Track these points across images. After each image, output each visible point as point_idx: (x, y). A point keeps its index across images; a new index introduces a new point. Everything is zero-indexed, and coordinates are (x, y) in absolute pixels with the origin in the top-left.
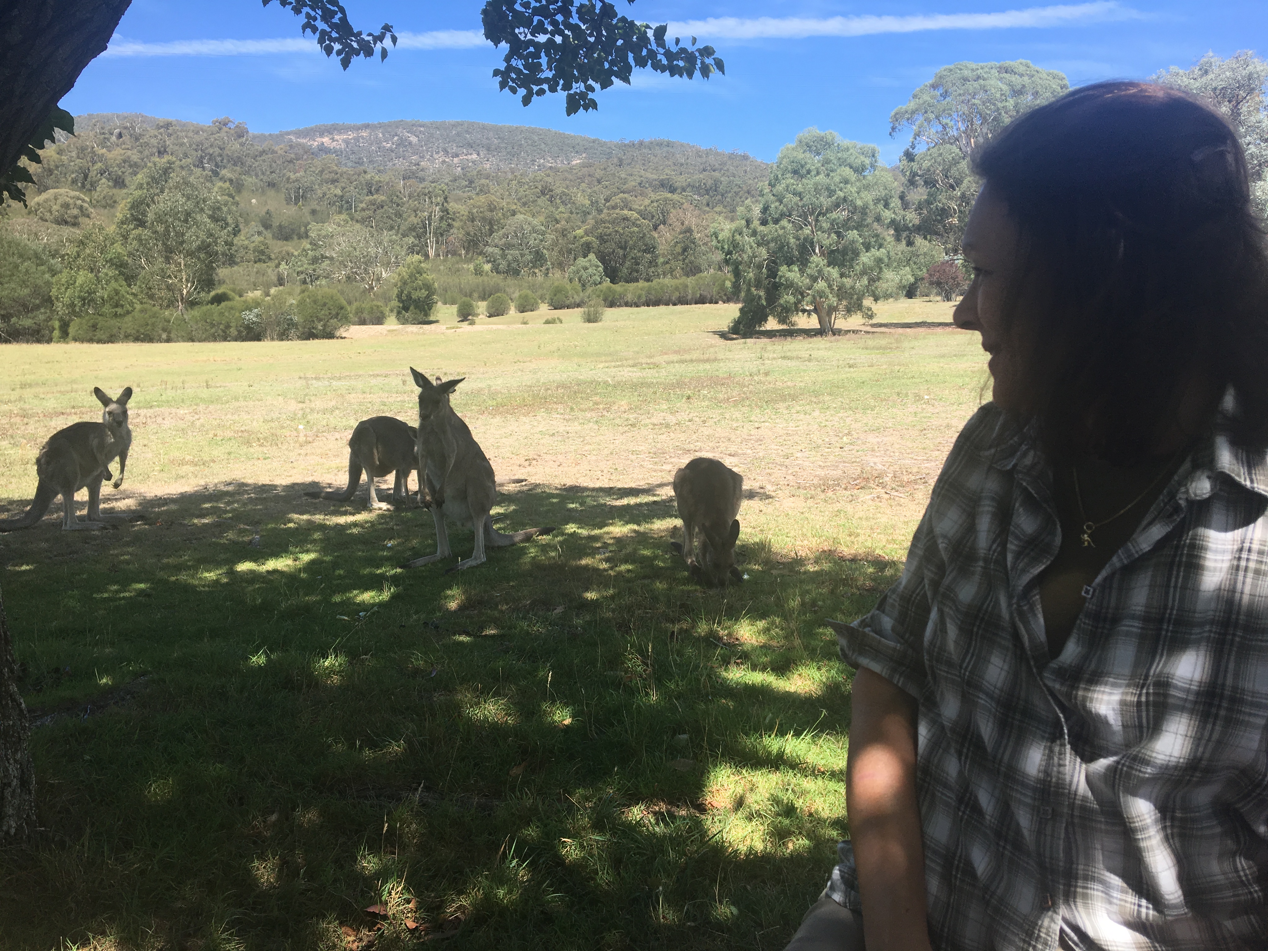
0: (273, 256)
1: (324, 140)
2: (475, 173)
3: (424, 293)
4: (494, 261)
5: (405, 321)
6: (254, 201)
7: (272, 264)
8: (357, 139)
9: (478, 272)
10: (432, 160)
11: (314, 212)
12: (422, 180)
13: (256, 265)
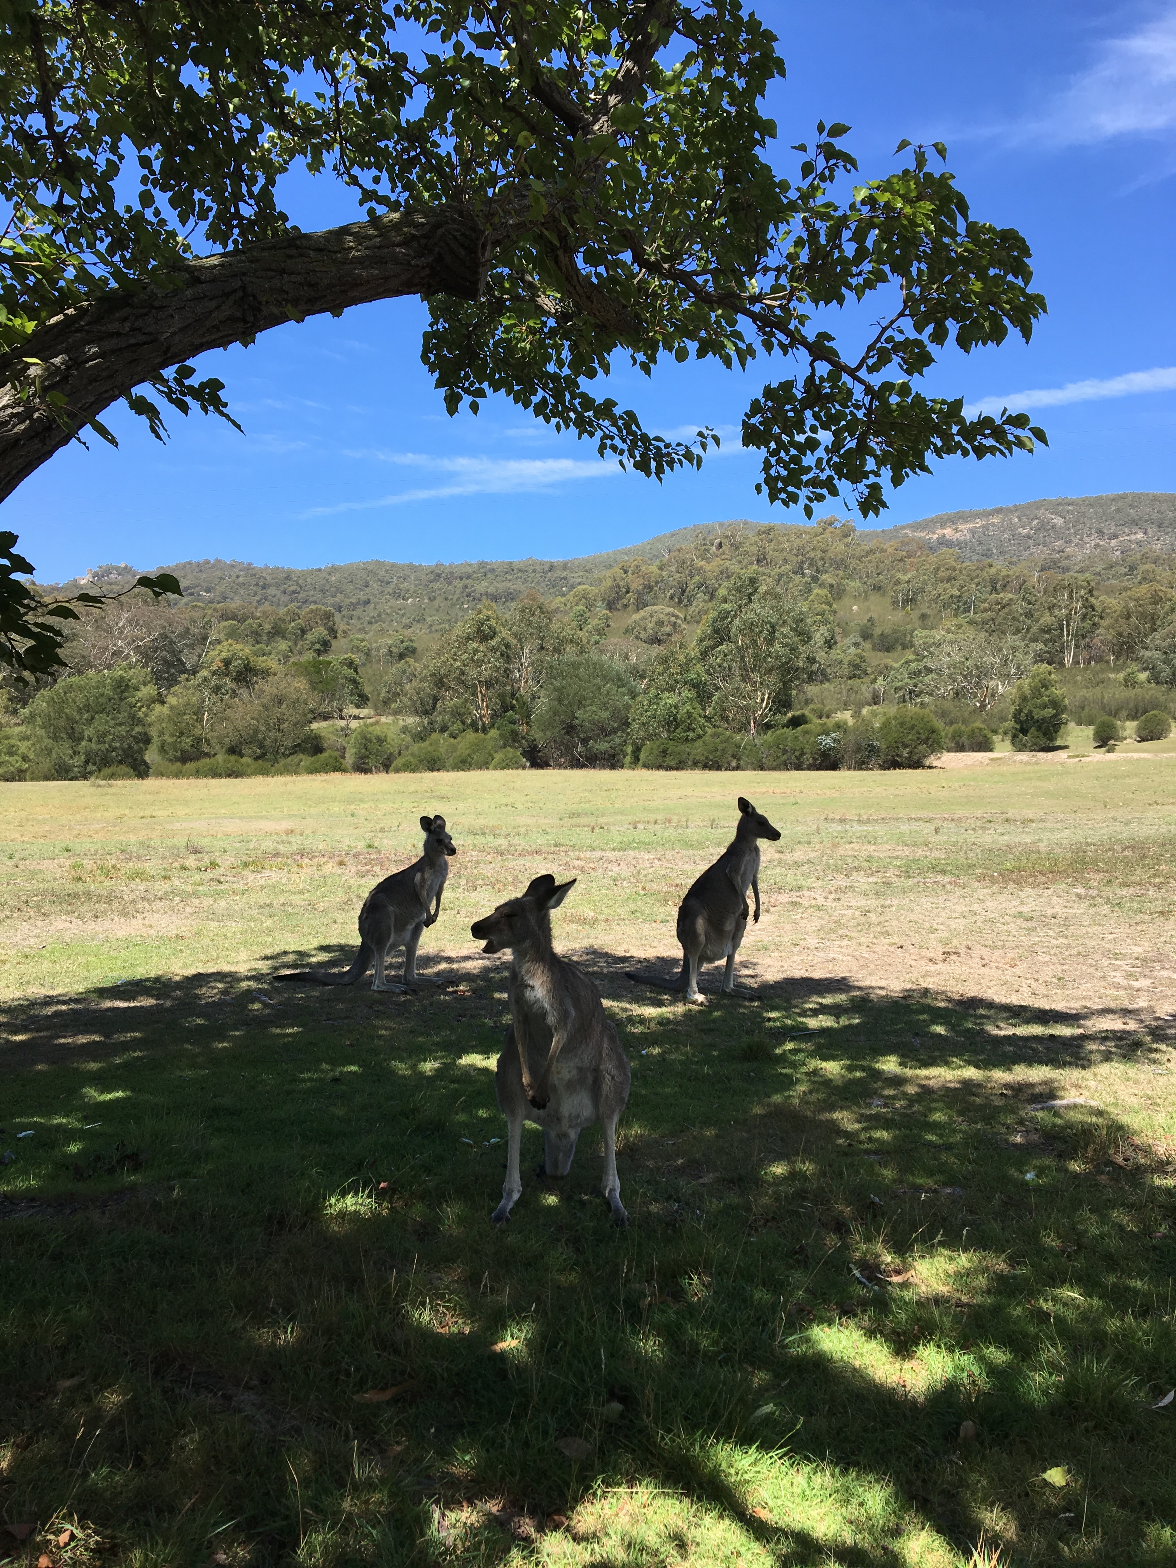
0: (869, 670)
1: (946, 532)
2: (1138, 556)
3: (1050, 712)
4: (1153, 668)
5: (1021, 748)
6: (855, 608)
7: (867, 680)
8: (985, 527)
9: (1130, 682)
10: (1081, 545)
11: (923, 617)
12: (1066, 570)
13: (849, 682)
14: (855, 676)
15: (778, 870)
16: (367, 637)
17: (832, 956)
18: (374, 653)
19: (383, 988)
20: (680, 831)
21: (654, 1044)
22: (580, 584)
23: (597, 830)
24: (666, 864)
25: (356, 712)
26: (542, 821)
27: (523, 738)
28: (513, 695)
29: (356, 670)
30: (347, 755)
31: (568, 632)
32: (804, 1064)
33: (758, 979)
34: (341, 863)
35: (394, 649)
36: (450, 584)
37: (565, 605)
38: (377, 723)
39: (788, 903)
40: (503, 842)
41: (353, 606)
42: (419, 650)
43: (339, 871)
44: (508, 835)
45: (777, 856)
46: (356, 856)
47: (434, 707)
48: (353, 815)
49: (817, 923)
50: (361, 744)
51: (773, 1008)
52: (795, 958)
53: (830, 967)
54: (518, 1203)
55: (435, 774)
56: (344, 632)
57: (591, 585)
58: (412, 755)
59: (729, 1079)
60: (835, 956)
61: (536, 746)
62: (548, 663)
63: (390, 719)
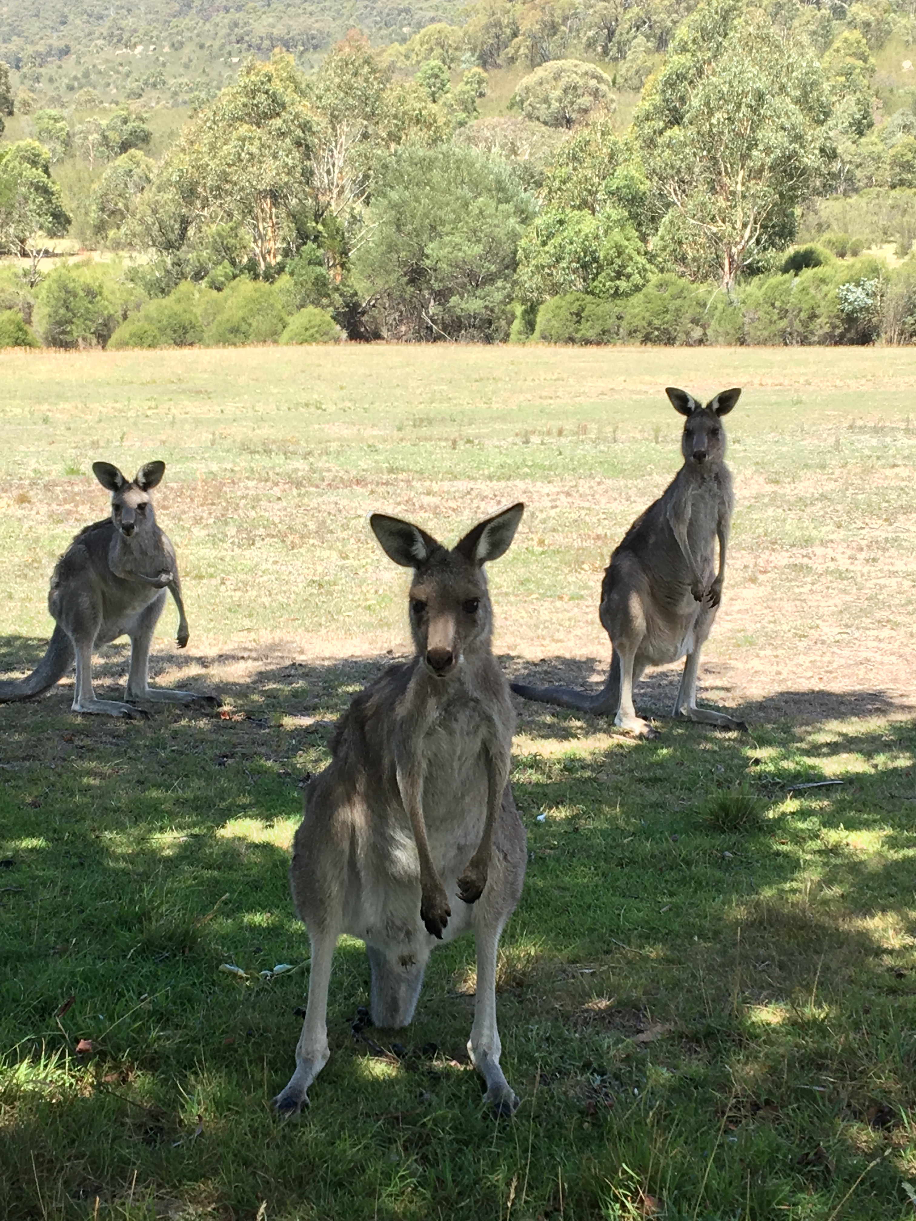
6: (906, 64)
13: (893, 193)
14: (902, 183)
15: (770, 512)
16: (65, 113)
17: (863, 655)
18: (77, 141)
19: (92, 708)
20: (602, 447)
21: (558, 802)
22: (433, 20)
23: (461, 445)
24: (578, 502)
25: (49, 244)
26: (368, 432)
27: (337, 289)
28: (318, 216)
29: (46, 171)
30: (35, 318)
31: (413, 105)
32: (817, 836)
33: (738, 693)
34: (23, 500)
35: (111, 134)
36: (207, 20)
37: (407, 57)
38: (87, 263)
39: (788, 566)
40: (300, 465)
41: (41, 59)
42: (156, 136)
43: (19, 513)
44: (309, 453)
45: (769, 488)
46: (48, 487)
47: (183, 234)
48: (46, 421)
49: (838, 600)
50: (57, 299)
51: (763, 742)
52: (801, 659)
53: (861, 674)
54: (321, 1077)
55: (186, 351)
56: (25, 104)
57: (452, 22)
58: (147, 317)
59: (688, 864)
60: (869, 654)
61: (357, 305)
62: (379, 159)
63: (108, 257)
